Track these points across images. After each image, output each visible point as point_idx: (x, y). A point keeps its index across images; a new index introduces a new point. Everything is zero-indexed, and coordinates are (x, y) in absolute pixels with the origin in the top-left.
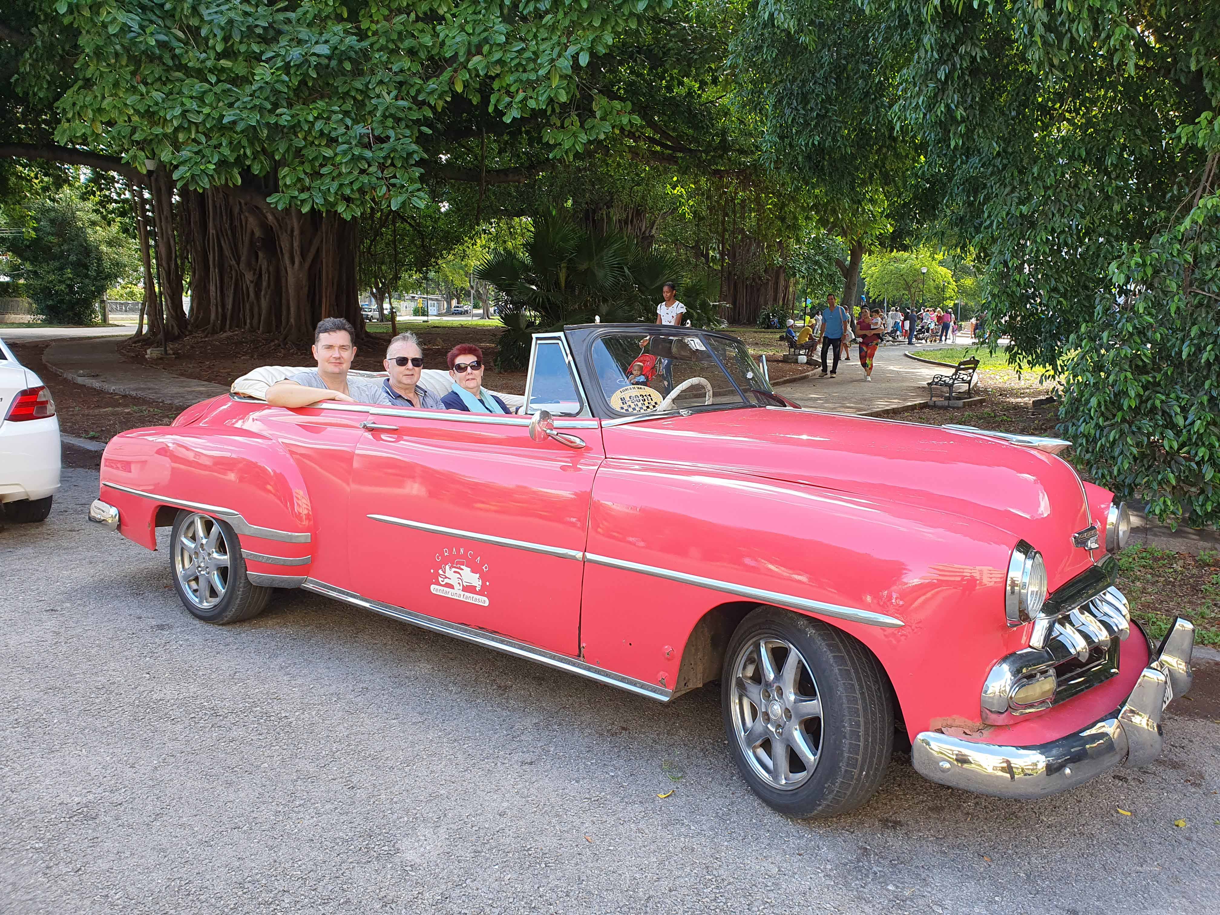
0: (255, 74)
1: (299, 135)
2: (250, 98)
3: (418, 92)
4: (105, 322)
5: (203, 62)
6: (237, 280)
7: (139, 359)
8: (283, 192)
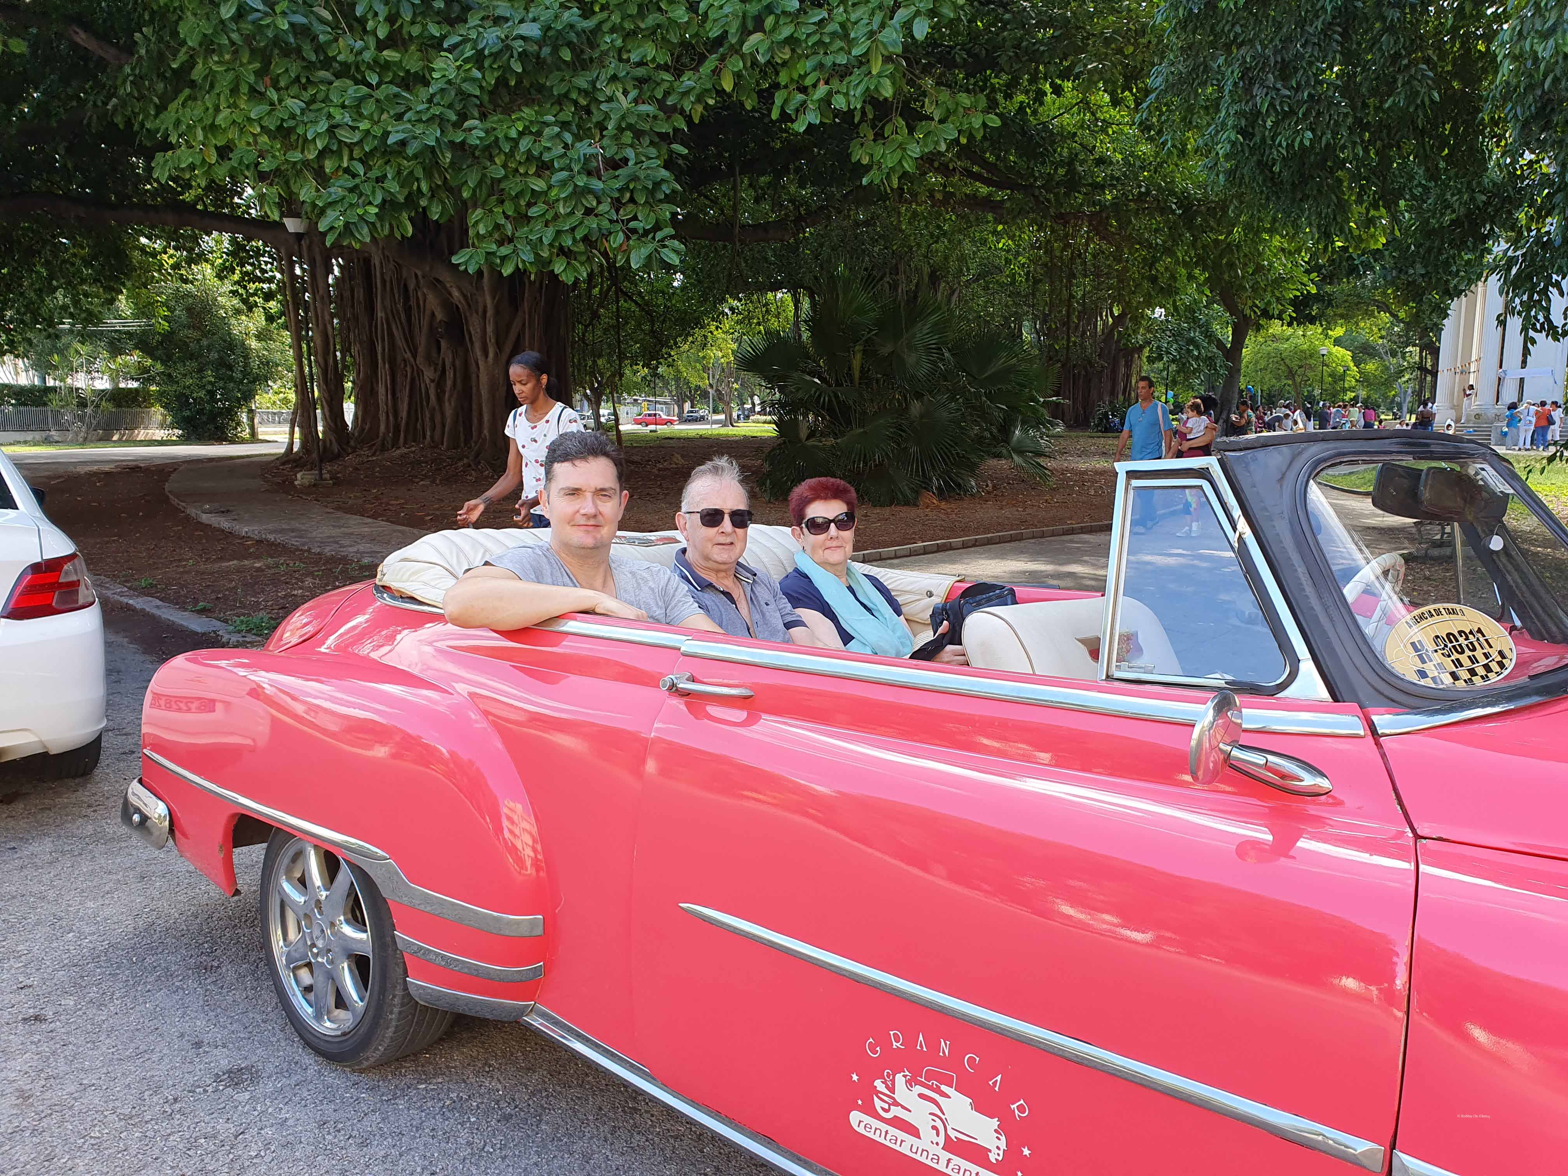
0: (433, 70)
1: (497, 160)
2: (426, 106)
3: (667, 94)
4: (254, 438)
5: (360, 53)
6: (413, 380)
7: (286, 486)
8: (473, 245)
